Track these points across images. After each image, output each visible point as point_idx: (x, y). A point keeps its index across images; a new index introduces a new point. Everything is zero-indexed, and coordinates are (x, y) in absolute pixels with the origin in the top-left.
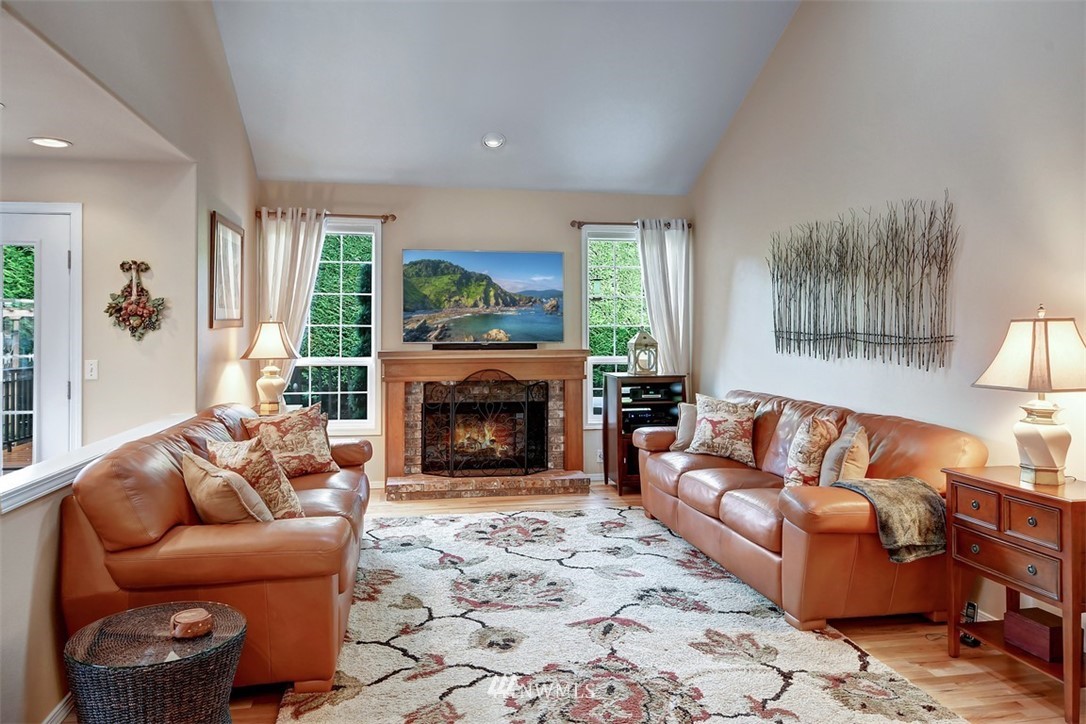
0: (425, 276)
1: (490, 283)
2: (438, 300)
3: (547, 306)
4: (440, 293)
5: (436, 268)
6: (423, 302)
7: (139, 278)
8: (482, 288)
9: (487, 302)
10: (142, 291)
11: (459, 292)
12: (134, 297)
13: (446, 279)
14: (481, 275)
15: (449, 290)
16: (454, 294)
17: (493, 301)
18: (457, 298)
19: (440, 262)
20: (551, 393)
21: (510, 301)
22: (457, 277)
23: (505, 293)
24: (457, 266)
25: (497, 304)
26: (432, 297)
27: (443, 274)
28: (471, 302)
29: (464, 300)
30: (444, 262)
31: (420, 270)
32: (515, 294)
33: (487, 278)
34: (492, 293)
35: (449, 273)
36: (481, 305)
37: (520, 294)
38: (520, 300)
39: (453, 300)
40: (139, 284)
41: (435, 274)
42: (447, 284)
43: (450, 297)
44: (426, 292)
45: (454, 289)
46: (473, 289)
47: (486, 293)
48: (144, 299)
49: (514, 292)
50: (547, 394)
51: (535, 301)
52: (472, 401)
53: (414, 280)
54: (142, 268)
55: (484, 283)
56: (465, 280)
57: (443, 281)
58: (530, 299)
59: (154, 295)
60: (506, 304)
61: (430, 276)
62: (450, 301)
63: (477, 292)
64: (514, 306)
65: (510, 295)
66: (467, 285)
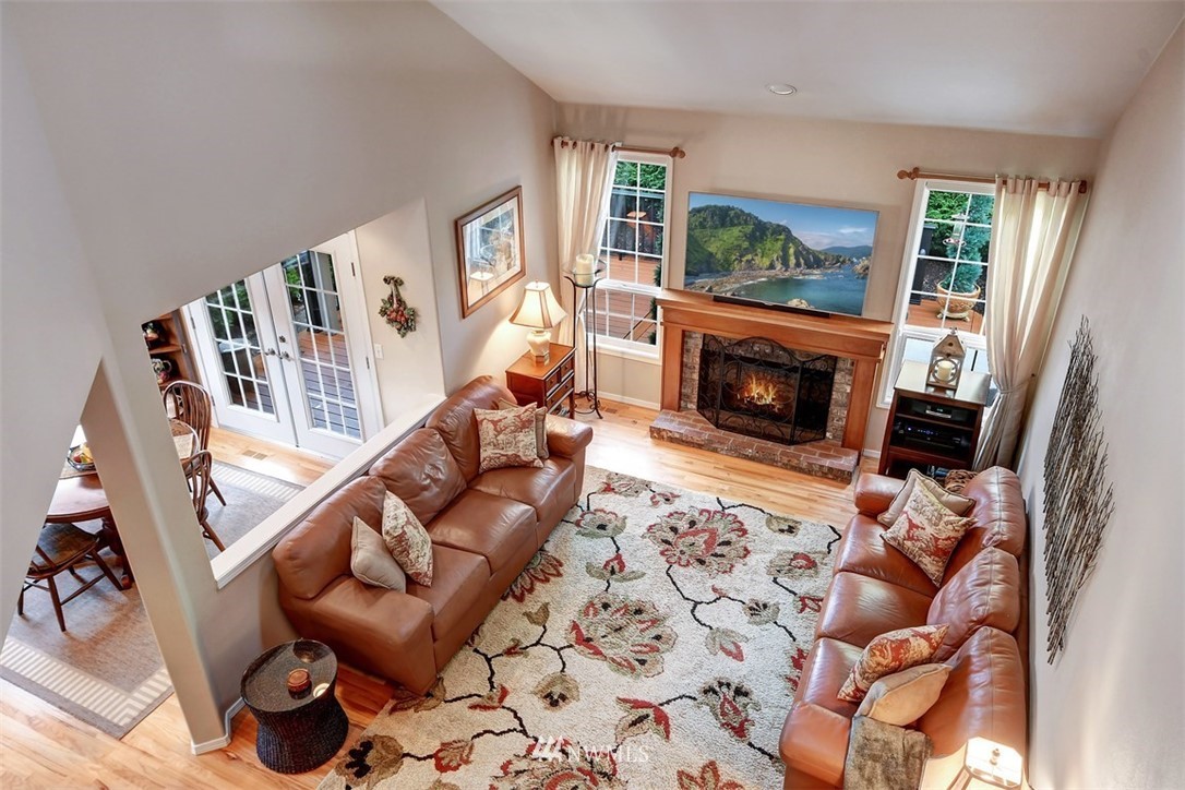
0: (711, 227)
1: (790, 238)
2: (726, 260)
3: (859, 267)
4: (728, 251)
5: (723, 217)
6: (708, 263)
7: (397, 290)
8: (780, 243)
9: (785, 263)
10: (400, 301)
11: (752, 249)
12: (395, 306)
13: (736, 231)
14: (779, 226)
15: (740, 246)
16: (747, 251)
17: (793, 261)
18: (749, 257)
19: (729, 209)
20: (840, 365)
21: (813, 260)
22: (750, 228)
23: (808, 250)
24: (749, 215)
25: (798, 265)
26: (719, 256)
27: (733, 225)
28: (766, 262)
29: (757, 260)
30: (733, 209)
31: (705, 219)
32: (820, 252)
33: (786, 230)
34: (792, 251)
35: (740, 224)
36: (779, 266)
37: (825, 252)
38: (826, 259)
39: (744, 259)
40: (398, 295)
41: (723, 225)
42: (737, 239)
43: (741, 256)
44: (712, 248)
45: (746, 244)
46: (768, 245)
47: (785, 250)
48: (401, 308)
49: (819, 249)
50: (835, 365)
51: (844, 262)
52: (752, 356)
53: (697, 233)
54: (397, 282)
55: (782, 237)
56: (760, 233)
57: (732, 235)
58: (837, 258)
59: (410, 304)
60: (809, 266)
61: (716, 228)
62: (741, 261)
63: (774, 247)
64: (818, 267)
65: (813, 253)
66: (762, 239)
